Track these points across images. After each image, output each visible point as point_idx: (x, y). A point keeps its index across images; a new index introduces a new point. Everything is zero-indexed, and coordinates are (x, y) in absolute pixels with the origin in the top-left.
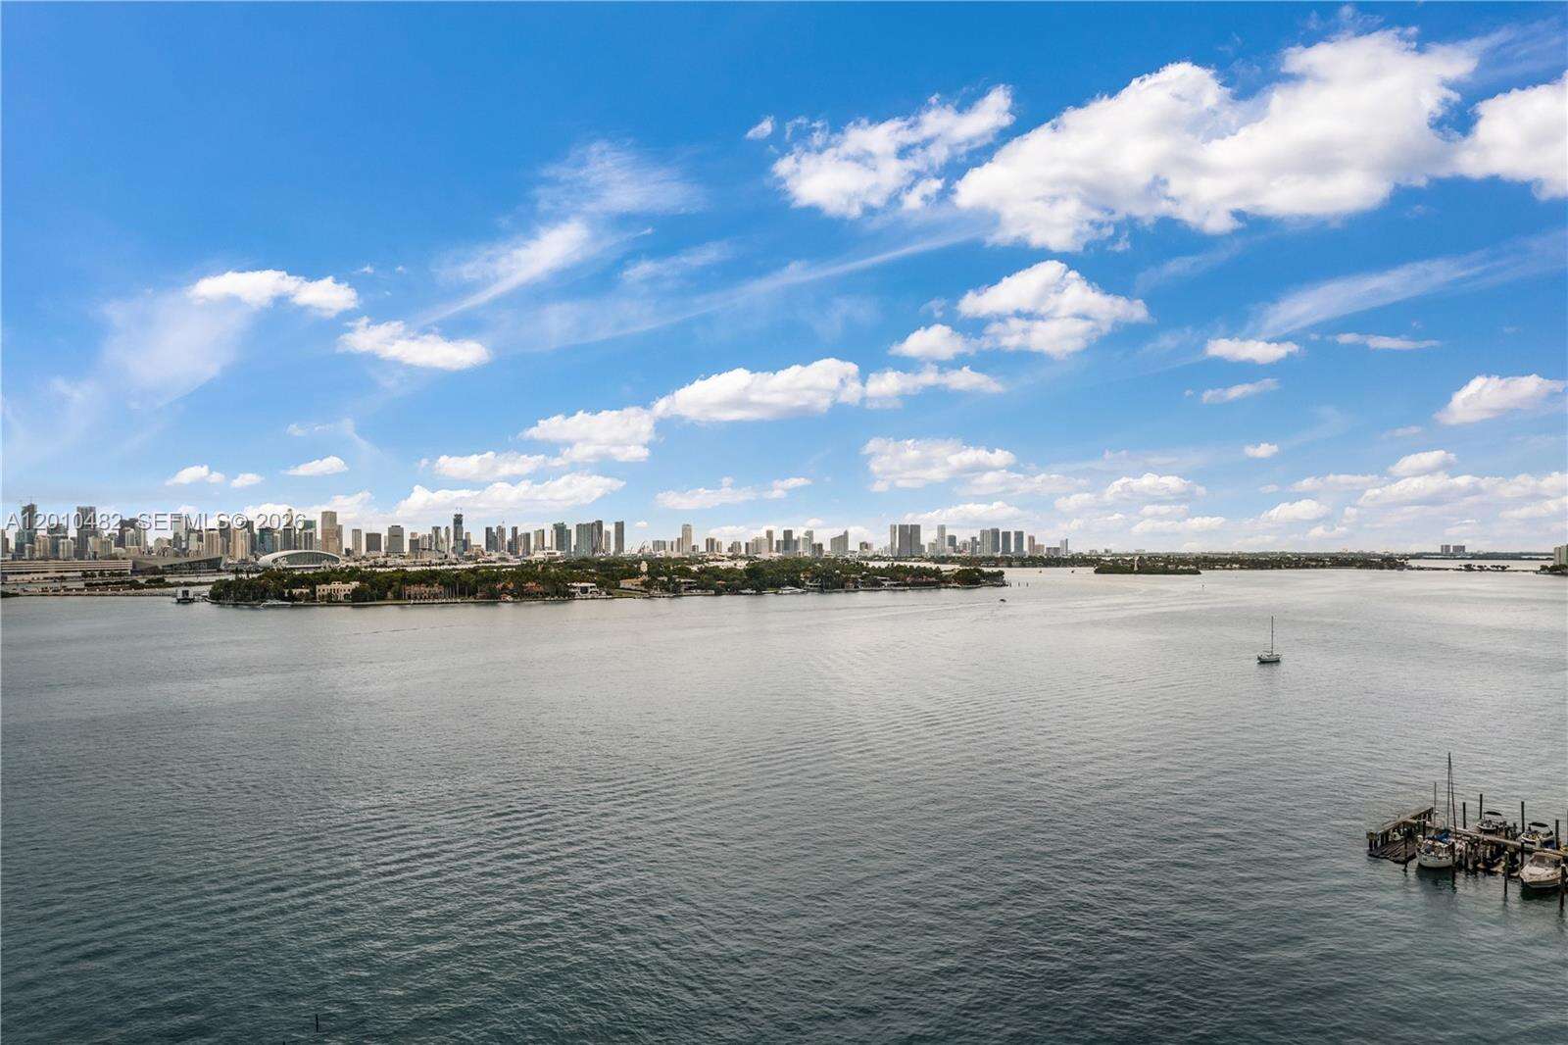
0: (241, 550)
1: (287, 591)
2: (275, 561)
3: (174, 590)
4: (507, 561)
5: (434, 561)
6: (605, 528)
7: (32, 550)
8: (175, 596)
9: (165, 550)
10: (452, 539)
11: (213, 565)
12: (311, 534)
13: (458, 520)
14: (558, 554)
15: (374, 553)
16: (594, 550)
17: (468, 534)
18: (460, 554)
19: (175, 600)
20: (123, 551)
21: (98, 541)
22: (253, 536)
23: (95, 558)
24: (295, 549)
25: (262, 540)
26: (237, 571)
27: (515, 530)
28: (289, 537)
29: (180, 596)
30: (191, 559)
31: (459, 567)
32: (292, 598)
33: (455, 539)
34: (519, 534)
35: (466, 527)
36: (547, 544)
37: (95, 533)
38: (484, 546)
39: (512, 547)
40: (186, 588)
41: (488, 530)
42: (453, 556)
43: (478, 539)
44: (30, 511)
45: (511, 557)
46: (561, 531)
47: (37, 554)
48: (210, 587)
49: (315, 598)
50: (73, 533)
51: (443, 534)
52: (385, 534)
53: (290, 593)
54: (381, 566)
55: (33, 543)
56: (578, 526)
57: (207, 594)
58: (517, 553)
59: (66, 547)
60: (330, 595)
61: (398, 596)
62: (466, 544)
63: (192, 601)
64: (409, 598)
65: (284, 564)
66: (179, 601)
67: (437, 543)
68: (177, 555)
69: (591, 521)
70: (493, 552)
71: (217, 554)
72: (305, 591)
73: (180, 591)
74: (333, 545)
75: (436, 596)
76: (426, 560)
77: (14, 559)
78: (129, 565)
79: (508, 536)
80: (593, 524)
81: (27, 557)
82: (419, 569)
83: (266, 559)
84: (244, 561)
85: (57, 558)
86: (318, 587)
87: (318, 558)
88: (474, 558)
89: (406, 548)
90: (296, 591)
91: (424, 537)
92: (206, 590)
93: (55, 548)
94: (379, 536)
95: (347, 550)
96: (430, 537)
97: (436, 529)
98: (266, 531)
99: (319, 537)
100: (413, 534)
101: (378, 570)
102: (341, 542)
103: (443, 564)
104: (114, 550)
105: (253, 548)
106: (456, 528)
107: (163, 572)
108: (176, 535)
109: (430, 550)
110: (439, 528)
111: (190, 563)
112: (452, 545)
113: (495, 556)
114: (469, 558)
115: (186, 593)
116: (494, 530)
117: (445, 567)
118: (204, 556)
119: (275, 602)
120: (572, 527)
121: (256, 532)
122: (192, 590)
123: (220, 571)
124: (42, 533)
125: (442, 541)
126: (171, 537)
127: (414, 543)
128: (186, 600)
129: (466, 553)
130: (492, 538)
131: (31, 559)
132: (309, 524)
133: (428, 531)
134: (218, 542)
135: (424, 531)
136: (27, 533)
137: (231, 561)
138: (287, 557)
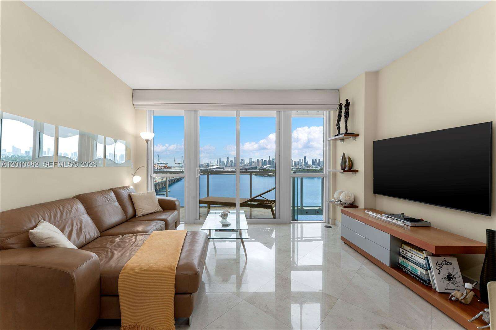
2: (267, 167)
4: (317, 168)
9: (248, 165)
11: (256, 168)
13: (305, 158)
17: (307, 161)
18: (306, 166)
20: (241, 165)
22: (263, 162)
24: (271, 164)
26: (259, 169)
27: (319, 160)
28: (269, 162)
31: (305, 169)
33: (304, 162)
34: (320, 161)
35: (307, 159)
38: (311, 164)
39: (319, 164)
41: (313, 160)
42: (304, 166)
43: (310, 162)
44: (228, 158)
45: (318, 167)
47: (229, 166)
50: (234, 162)
51: (302, 161)
58: (320, 166)
59: (233, 164)
62: (307, 163)
65: (268, 168)
68: (250, 166)
70: (314, 165)
71: (256, 166)
76: (298, 167)
78: (242, 168)
79: (318, 162)
83: (265, 167)
84: (261, 167)
88: (309, 167)
89: (293, 164)
91: (297, 162)
93: (231, 165)
96: (299, 162)
97: (300, 160)
98: (265, 161)
100: (295, 161)
103: (301, 168)
105: (263, 165)
106: (305, 160)
107: (247, 169)
108: (250, 162)
109: (299, 165)
111: (252, 168)
112: (304, 164)
113: (314, 166)
114: (308, 167)
116: (314, 160)
118: (254, 166)
119: (266, 176)
121: (263, 161)
123: (257, 169)
124: (229, 161)
125: (301, 163)
126: (249, 162)
127: (295, 163)
129: (307, 166)
130: (314, 162)
132: (273, 159)
133: (298, 161)
134: (257, 163)
135: (297, 160)
136: (227, 162)
137: (259, 167)
138: (269, 166)
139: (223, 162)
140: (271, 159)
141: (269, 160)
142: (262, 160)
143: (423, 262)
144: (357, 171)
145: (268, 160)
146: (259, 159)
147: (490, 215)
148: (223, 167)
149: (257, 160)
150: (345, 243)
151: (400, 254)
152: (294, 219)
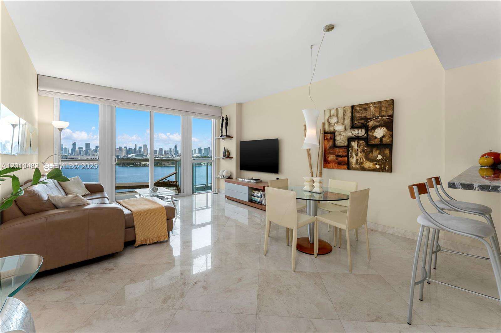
0: (124, 153)
1: (134, 163)
2: (132, 156)
5: (170, 157)
6: (210, 149)
7: (75, 153)
10: (174, 151)
12: (141, 150)
13: (176, 147)
14: (199, 155)
15: (155, 155)
16: (208, 154)
17: (178, 150)
18: (176, 155)
20: (96, 153)
21: (90, 151)
22: (127, 150)
23: (90, 155)
24: (137, 153)
25: (129, 151)
26: (123, 158)
28: (135, 151)
31: (175, 158)
32: (136, 165)
33: (175, 151)
35: (178, 148)
36: (197, 152)
37: (90, 149)
42: (174, 155)
44: (74, 144)
46: (200, 150)
47: (76, 154)
49: (141, 165)
50: (84, 149)
51: (172, 150)
52: (158, 150)
54: (157, 158)
55: (75, 151)
56: (204, 149)
59: (83, 152)
60: (145, 164)
61: (161, 164)
62: (177, 152)
64: (163, 165)
65: (134, 157)
67: (170, 152)
69: (207, 147)
71: (119, 154)
72: (139, 163)
74: (146, 153)
75: (169, 165)
76: (168, 156)
80: (208, 148)
81: (74, 154)
82: (166, 158)
83: (130, 156)
84: (125, 156)
85: (81, 155)
86: (142, 162)
87: (142, 155)
88: (179, 156)
89: (163, 154)
90: (137, 163)
93: (80, 153)
94: (157, 150)
96: (169, 151)
97: (170, 149)
98: (130, 149)
99: (143, 150)
100: (165, 150)
101: (156, 158)
102: (148, 152)
104: (94, 153)
105: (127, 153)
106: (175, 149)
109: (169, 154)
110: (171, 149)
112: (174, 153)
117: (172, 158)
119: (132, 166)
120: (202, 149)
121: (128, 149)
123: (119, 158)
124: (77, 148)
125: (172, 152)
127: (165, 152)
129: (177, 155)
131: (75, 155)
132: (140, 148)
134: (119, 151)
135: (168, 149)
136: (74, 149)
138: (135, 155)
139: (66, 149)
140: (138, 148)
141: (135, 148)
142: (126, 148)
143: (259, 195)
144: (232, 158)
145: (133, 148)
146: (121, 147)
147: (278, 173)
148: (66, 156)
149: (119, 147)
150: (227, 199)
151: (252, 196)
152: (193, 193)
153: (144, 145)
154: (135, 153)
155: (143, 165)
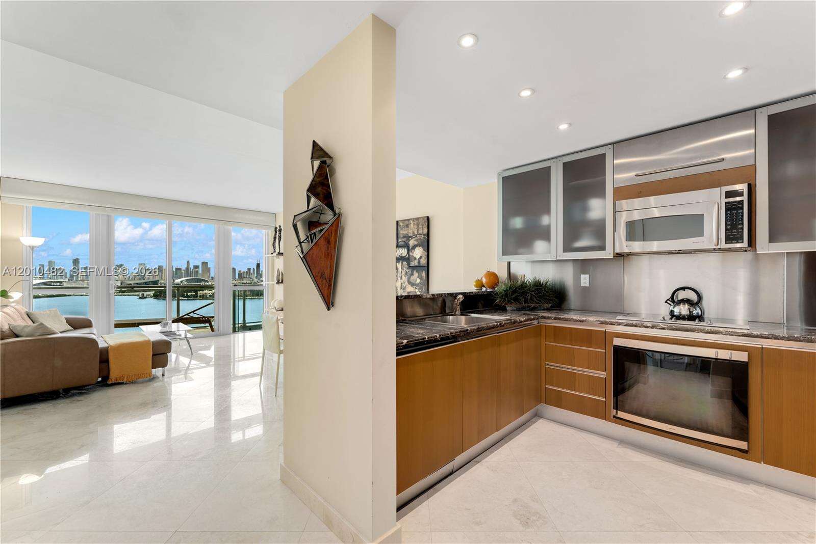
2: (181, 282)
3: (138, 293)
5: (248, 282)
8: (138, 295)
9: (134, 278)
10: (256, 273)
11: (155, 283)
12: (197, 271)
13: (258, 265)
17: (262, 271)
18: (259, 279)
19: (138, 297)
20: (117, 278)
22: (172, 271)
24: (190, 277)
25: (176, 274)
28: (188, 273)
29: (141, 296)
30: (146, 281)
31: (258, 283)
32: (188, 296)
35: (261, 268)
40: (143, 293)
42: (256, 280)
44: (76, 262)
47: (79, 279)
48: (153, 292)
49: (197, 296)
51: (252, 271)
53: (187, 294)
57: (152, 295)
60: (203, 295)
63: (146, 298)
65: (185, 283)
66: (140, 298)
67: (249, 275)
68: (140, 279)
71: (157, 278)
72: (193, 294)
73: (141, 294)
74: (206, 276)
76: (245, 281)
77: (69, 280)
78: (119, 283)
81: (75, 280)
83: (178, 281)
84: (168, 282)
86: (199, 292)
87: (200, 280)
89: (237, 277)
90: (189, 294)
91: (244, 272)
92: (152, 293)
95: (212, 278)
96: (247, 272)
97: (249, 269)
98: (178, 269)
99: (200, 272)
100: (240, 271)
102: (210, 274)
103: (251, 283)
105: (172, 277)
106: (257, 268)
107: (133, 285)
109: (247, 277)
111: (145, 283)
112: (255, 275)
115: (143, 294)
118: (152, 279)
119: (182, 298)
121: (174, 269)
122: (146, 294)
123: (157, 285)
125: (251, 274)
127: (240, 275)
128: (143, 297)
129: (261, 279)
131: (77, 281)
132: (196, 267)
133: (246, 270)
137: (162, 282)
138: (187, 280)
140: (191, 267)
141: (187, 268)
142: (170, 267)
145: (184, 267)
146: (162, 267)
148: (61, 282)
149: (159, 266)
153: (203, 263)
154: (188, 277)
155: (200, 296)
